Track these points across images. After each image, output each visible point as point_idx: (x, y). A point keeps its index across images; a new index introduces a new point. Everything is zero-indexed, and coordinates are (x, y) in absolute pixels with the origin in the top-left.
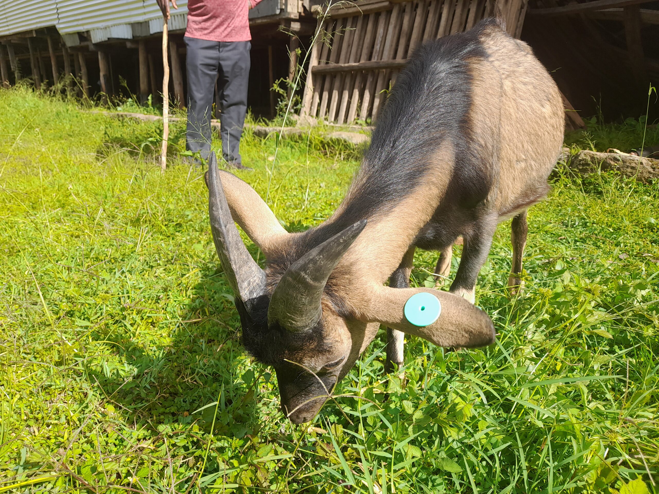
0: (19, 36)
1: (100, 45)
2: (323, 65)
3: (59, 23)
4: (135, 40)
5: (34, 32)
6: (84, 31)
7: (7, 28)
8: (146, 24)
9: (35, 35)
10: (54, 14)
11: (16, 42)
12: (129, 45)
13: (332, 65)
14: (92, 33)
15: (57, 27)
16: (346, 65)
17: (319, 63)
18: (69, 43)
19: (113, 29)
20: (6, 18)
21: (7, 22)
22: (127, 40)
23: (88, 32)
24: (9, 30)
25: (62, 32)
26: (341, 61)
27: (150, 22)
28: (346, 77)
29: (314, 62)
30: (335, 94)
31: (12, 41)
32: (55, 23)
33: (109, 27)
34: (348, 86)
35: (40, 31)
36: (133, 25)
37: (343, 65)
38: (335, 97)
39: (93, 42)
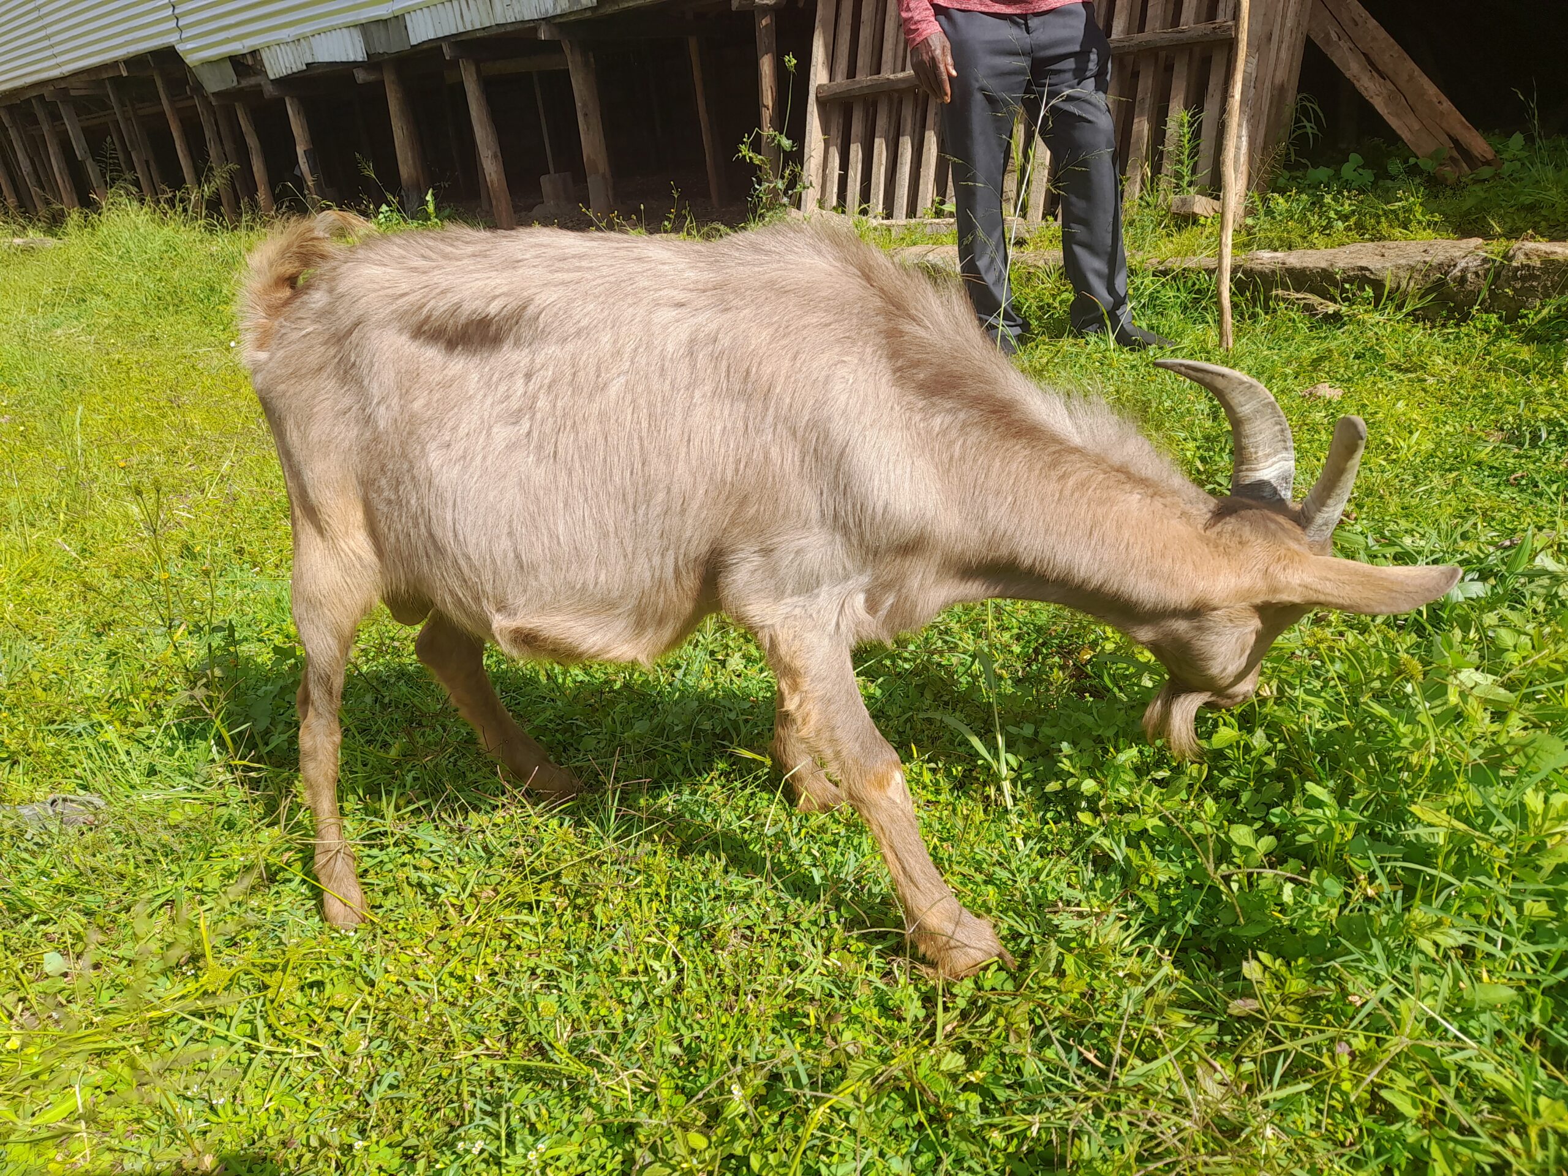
0: (85, 78)
1: (287, 82)
2: (840, 79)
3: (181, 40)
4: (373, 62)
5: (122, 67)
6: (245, 51)
7: (53, 62)
8: (397, 22)
9: (125, 74)
10: (165, 19)
11: (82, 92)
12: (361, 76)
13: (864, 78)
14: (265, 55)
15: (179, 48)
16: (901, 75)
17: (832, 76)
18: (213, 84)
19: (316, 41)
20: (48, 37)
21: (52, 46)
22: (355, 64)
23: (254, 53)
24: (59, 65)
25: (191, 60)
26: (884, 67)
27: (407, 17)
28: (900, 102)
29: (819, 76)
30: (880, 147)
31: (73, 93)
32: (171, 39)
33: (306, 38)
34: (908, 124)
35: (135, 62)
36: (365, 28)
37: (892, 77)
38: (880, 154)
39: (272, 77)
